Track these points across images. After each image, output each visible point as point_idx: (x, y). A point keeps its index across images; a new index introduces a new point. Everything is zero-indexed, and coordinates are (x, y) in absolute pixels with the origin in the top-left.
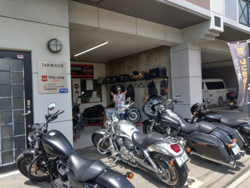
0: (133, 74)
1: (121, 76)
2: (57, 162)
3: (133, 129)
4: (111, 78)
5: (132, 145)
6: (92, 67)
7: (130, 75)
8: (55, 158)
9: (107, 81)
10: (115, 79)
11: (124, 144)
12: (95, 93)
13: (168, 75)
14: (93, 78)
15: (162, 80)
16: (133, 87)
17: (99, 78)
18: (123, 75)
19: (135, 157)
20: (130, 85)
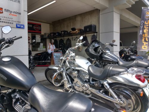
0: (71, 30)
1: (62, 32)
2: (12, 95)
3: (88, 63)
4: (54, 34)
5: (88, 77)
6: (40, 26)
7: (69, 32)
8: (10, 91)
9: (51, 36)
10: (57, 34)
11: (79, 77)
12: (42, 44)
13: (97, 31)
14: (41, 33)
15: (93, 34)
16: (70, 40)
17: (45, 34)
18: (64, 31)
19: (90, 88)
20: (68, 39)
